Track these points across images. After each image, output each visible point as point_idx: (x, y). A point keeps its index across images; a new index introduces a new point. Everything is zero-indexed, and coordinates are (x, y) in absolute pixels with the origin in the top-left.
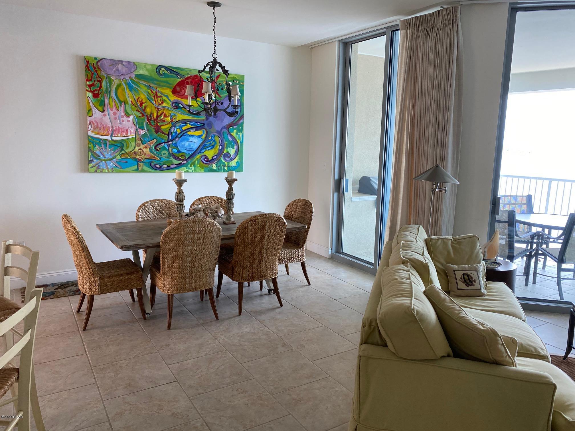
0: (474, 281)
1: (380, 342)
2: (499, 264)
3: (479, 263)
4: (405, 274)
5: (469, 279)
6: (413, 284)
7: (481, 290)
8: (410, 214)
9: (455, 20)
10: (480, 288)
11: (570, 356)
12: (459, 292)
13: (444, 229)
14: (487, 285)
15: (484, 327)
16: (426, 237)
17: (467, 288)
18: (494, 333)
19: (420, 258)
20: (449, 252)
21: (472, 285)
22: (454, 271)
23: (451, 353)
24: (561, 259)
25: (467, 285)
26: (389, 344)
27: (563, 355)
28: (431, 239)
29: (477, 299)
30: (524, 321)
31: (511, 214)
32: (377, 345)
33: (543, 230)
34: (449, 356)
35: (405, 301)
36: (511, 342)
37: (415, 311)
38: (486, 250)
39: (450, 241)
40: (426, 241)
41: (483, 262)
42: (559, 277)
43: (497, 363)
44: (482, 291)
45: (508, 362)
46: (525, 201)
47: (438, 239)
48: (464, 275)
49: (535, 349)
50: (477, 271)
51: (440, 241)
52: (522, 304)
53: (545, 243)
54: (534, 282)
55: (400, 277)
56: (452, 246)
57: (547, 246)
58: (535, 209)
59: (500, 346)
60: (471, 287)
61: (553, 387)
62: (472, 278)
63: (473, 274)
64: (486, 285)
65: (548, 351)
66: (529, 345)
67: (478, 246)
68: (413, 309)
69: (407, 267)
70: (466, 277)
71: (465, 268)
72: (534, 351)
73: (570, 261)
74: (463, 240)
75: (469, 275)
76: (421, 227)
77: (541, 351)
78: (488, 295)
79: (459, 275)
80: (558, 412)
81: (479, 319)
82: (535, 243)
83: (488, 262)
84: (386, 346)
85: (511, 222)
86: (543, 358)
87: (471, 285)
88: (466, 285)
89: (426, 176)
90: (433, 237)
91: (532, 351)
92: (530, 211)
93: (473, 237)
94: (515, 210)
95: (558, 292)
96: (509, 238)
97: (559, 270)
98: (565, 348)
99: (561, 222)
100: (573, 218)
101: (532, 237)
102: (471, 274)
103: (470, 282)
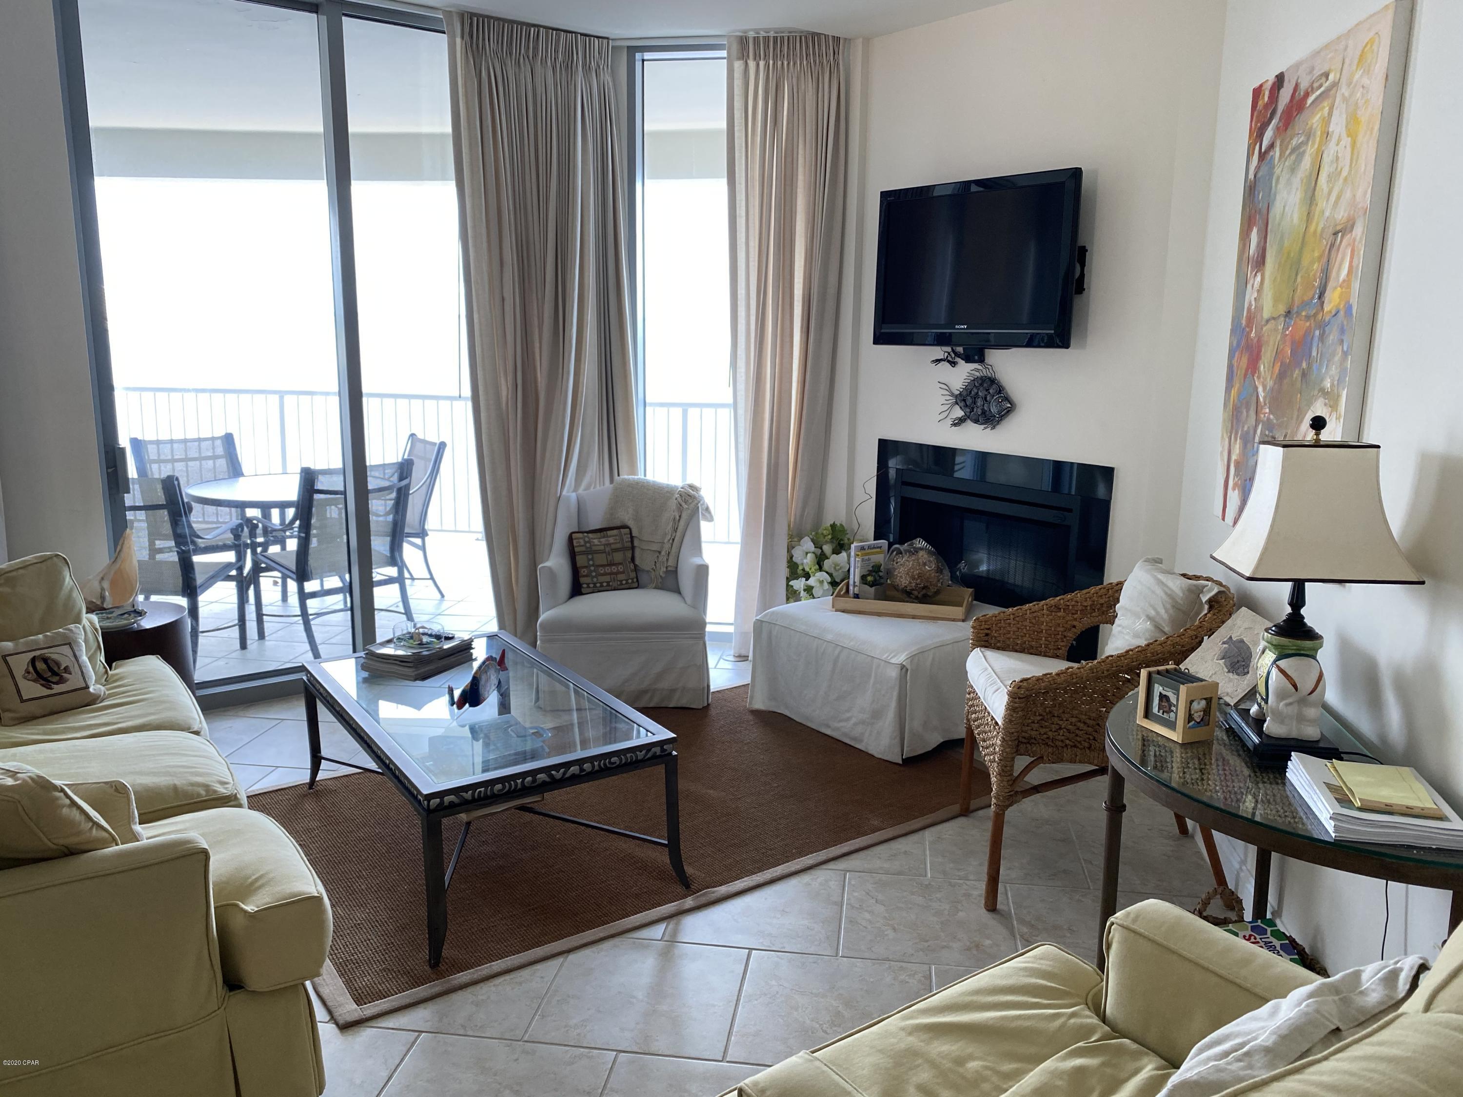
0: (67, 670)
2: (140, 614)
3: (78, 620)
5: (50, 669)
7: (87, 687)
10: (84, 685)
12: (25, 708)
14: (110, 673)
15: (16, 780)
17: (49, 692)
21: (62, 681)
22: (4, 657)
25: (47, 683)
29: (74, 714)
30: (197, 733)
31: (170, 486)
36: (111, 794)
38: (106, 585)
41: (90, 619)
42: (305, 614)
44: (91, 690)
46: (220, 451)
48: (33, 661)
49: (207, 787)
50: (70, 643)
52: (199, 699)
53: (275, 542)
54: (261, 635)
57: (284, 548)
58: (245, 469)
59: (65, 811)
60: (57, 688)
61: (202, 856)
62: (58, 664)
63: (61, 655)
64: (106, 672)
66: (192, 784)
67: (68, 579)
70: (41, 666)
71: (36, 642)
72: (203, 793)
73: (325, 572)
74: (21, 572)
75: (49, 658)
77: (224, 790)
78: (110, 696)
79: (20, 664)
80: (229, 903)
82: (247, 546)
83: (114, 615)
85: (173, 505)
86: (229, 801)
87: (57, 683)
88: (43, 685)
91: (199, 795)
92: (235, 470)
93: (50, 558)
94: (177, 474)
95: (307, 647)
96: (178, 544)
97: (303, 596)
98: (308, 763)
99: (291, 491)
100: (309, 479)
101: (236, 532)
102: (53, 654)
103: (55, 674)
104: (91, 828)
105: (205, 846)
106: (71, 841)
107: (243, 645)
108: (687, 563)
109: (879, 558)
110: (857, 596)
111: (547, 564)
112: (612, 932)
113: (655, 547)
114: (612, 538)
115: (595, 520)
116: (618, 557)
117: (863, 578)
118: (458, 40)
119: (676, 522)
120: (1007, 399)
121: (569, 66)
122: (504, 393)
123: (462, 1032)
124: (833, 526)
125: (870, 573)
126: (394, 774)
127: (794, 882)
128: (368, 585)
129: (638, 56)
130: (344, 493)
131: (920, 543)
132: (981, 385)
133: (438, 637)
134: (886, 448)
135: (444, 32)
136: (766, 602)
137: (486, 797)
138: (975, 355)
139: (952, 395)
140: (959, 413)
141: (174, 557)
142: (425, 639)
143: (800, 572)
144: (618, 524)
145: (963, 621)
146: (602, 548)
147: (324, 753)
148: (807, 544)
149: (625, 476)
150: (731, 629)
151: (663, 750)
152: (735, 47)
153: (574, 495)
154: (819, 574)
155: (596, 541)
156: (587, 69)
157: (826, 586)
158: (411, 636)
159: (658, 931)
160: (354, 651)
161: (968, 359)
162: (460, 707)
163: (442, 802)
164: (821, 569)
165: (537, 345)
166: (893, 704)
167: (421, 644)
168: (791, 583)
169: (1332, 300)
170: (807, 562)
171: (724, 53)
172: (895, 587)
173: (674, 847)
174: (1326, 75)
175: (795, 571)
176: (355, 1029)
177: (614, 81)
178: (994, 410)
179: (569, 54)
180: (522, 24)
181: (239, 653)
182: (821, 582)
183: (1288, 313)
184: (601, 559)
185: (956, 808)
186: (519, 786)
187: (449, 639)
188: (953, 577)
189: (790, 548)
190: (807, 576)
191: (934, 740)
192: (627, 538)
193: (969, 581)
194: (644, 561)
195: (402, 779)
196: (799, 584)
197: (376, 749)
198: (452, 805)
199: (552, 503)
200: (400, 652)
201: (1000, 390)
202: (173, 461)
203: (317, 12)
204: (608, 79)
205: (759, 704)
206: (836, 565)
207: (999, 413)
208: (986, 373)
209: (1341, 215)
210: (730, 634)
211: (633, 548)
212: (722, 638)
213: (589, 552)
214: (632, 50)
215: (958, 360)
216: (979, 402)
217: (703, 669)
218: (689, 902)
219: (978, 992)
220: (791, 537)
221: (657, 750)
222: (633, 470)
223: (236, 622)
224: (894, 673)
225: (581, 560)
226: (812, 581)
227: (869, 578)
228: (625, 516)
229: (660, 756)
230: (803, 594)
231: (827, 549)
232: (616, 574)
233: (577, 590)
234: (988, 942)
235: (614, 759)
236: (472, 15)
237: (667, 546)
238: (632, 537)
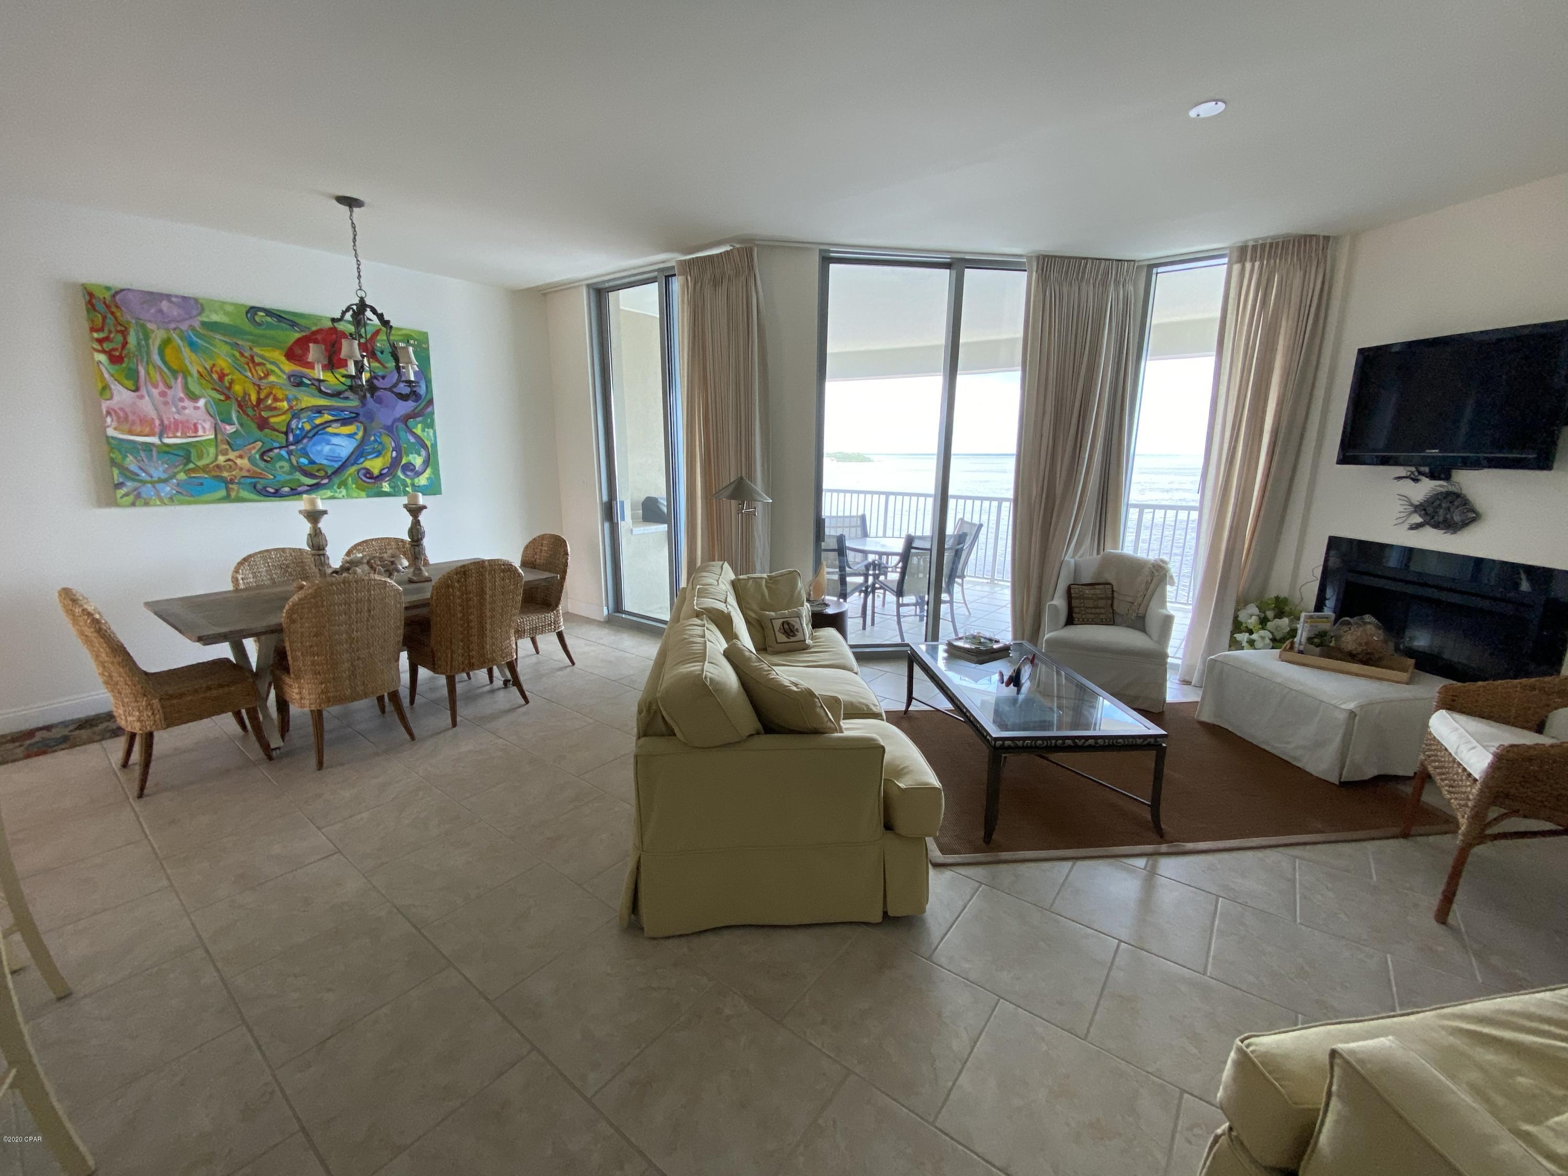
0: (797, 630)
1: (664, 729)
2: (827, 605)
3: (802, 605)
4: (698, 631)
5: (790, 628)
6: (708, 642)
7: (805, 640)
8: (713, 546)
9: (751, 268)
11: (911, 708)
12: (778, 647)
13: (758, 567)
14: (814, 634)
15: (798, 688)
16: (733, 577)
17: (789, 640)
18: (809, 694)
19: (721, 606)
20: (763, 596)
21: (794, 635)
22: (771, 620)
23: (762, 730)
24: (900, 593)
25: (788, 636)
26: (676, 730)
27: (903, 708)
28: (739, 580)
29: (798, 654)
30: (856, 673)
31: (841, 540)
32: (662, 735)
33: (880, 558)
34: (758, 733)
35: (694, 667)
36: (834, 703)
37: (708, 680)
38: (811, 588)
39: (764, 581)
40: (734, 584)
41: (807, 605)
42: (898, 615)
43: (817, 732)
44: (807, 642)
45: (830, 728)
46: (859, 523)
47: (749, 579)
48: (783, 623)
49: (867, 706)
50: (799, 616)
51: (751, 582)
52: (854, 653)
53: (883, 574)
54: (873, 624)
55: (692, 636)
56: (767, 587)
57: (886, 578)
58: (872, 531)
59: (818, 710)
60: (793, 639)
61: (882, 750)
62: (794, 626)
63: (794, 621)
64: (812, 634)
65: (883, 706)
66: (860, 703)
67: (799, 584)
68: (706, 678)
69: (702, 620)
70: (786, 626)
71: (784, 613)
73: (910, 593)
74: (781, 577)
75: (790, 623)
76: (726, 565)
77: (874, 709)
78: (815, 646)
79: (777, 624)
80: (891, 780)
81: (793, 679)
82: (871, 575)
83: (816, 604)
84: (675, 735)
85: (841, 550)
86: (878, 716)
87: (793, 636)
89: (729, 491)
90: (741, 577)
91: (864, 710)
92: (865, 534)
93: (793, 572)
94: (844, 533)
95: (898, 633)
96: (840, 571)
97: (899, 605)
98: (905, 700)
99: (898, 546)
100: (910, 541)
101: (867, 567)
102: (792, 621)
103: (792, 631)
104: (827, 721)
105: (882, 744)
106: (819, 727)
107: (864, 628)
108: (1154, 613)
109: (1326, 626)
110: (1301, 652)
111: (1054, 602)
112: (1105, 854)
113: (1130, 599)
114: (1098, 590)
115: (1087, 578)
116: (1101, 603)
117: (1310, 640)
118: (1034, 273)
119: (1148, 584)
120: (1473, 510)
121: (1105, 284)
122: (1034, 492)
123: (1007, 891)
124: (1277, 598)
125: (1316, 636)
126: (971, 722)
127: (1250, 854)
128: (938, 602)
129: (1155, 271)
130: (931, 550)
131: (1368, 618)
132: (1445, 498)
133: (991, 640)
134: (1334, 543)
135: (1025, 271)
136: (1211, 647)
137: (1031, 747)
138: (1440, 472)
139: (1412, 505)
140: (1417, 519)
141: (836, 577)
142: (982, 640)
143: (1243, 628)
144: (1102, 581)
145: (1407, 684)
146: (1091, 596)
147: (914, 695)
148: (1253, 609)
149: (1109, 550)
150: (1179, 662)
151: (1156, 741)
152: (1235, 255)
153: (1072, 561)
154: (1262, 632)
155: (1087, 591)
156: (1117, 283)
157: (1267, 641)
158: (974, 637)
159: (1141, 862)
160: (926, 641)
161: (1433, 476)
162: (1008, 685)
163: (1003, 744)
164: (1263, 628)
165: (1059, 464)
166: (1338, 739)
167: (980, 643)
168: (1235, 635)
170: (1252, 622)
171: (1226, 260)
172: (1340, 650)
173: (1155, 807)
175: (1238, 626)
176: (942, 869)
177: (1134, 290)
178: (1457, 518)
179: (1106, 274)
180: (1076, 258)
181: (861, 632)
182: (1263, 638)
184: (1090, 603)
185: (1397, 830)
186: (1053, 745)
187: (997, 642)
188: (1397, 649)
189: (1237, 610)
190: (1251, 632)
191: (1370, 772)
192: (1109, 592)
193: (1411, 653)
194: (1119, 607)
195: (976, 723)
196: (1243, 637)
197: (956, 701)
198: (1009, 747)
199: (1057, 565)
200: (967, 646)
201: (1466, 503)
202: (843, 527)
203: (950, 269)
204: (1131, 288)
205: (1206, 717)
206: (1277, 627)
207: (1462, 521)
208: (1452, 489)
210: (1177, 665)
211: (1113, 598)
212: (1175, 667)
213: (1081, 597)
214: (1151, 267)
215: (1423, 478)
216: (1441, 512)
217: (1161, 686)
218: (1164, 848)
220: (1238, 602)
221: (1152, 740)
222: (1115, 547)
223: (860, 615)
224: (1342, 717)
225: (1075, 603)
226: (1254, 636)
227: (1316, 640)
228: (1109, 577)
229: (1154, 745)
230: (1244, 644)
231: (1270, 614)
232: (1101, 613)
233: (1070, 621)
235: (1120, 740)
236: (1045, 257)
237: (1140, 599)
238: (1113, 591)
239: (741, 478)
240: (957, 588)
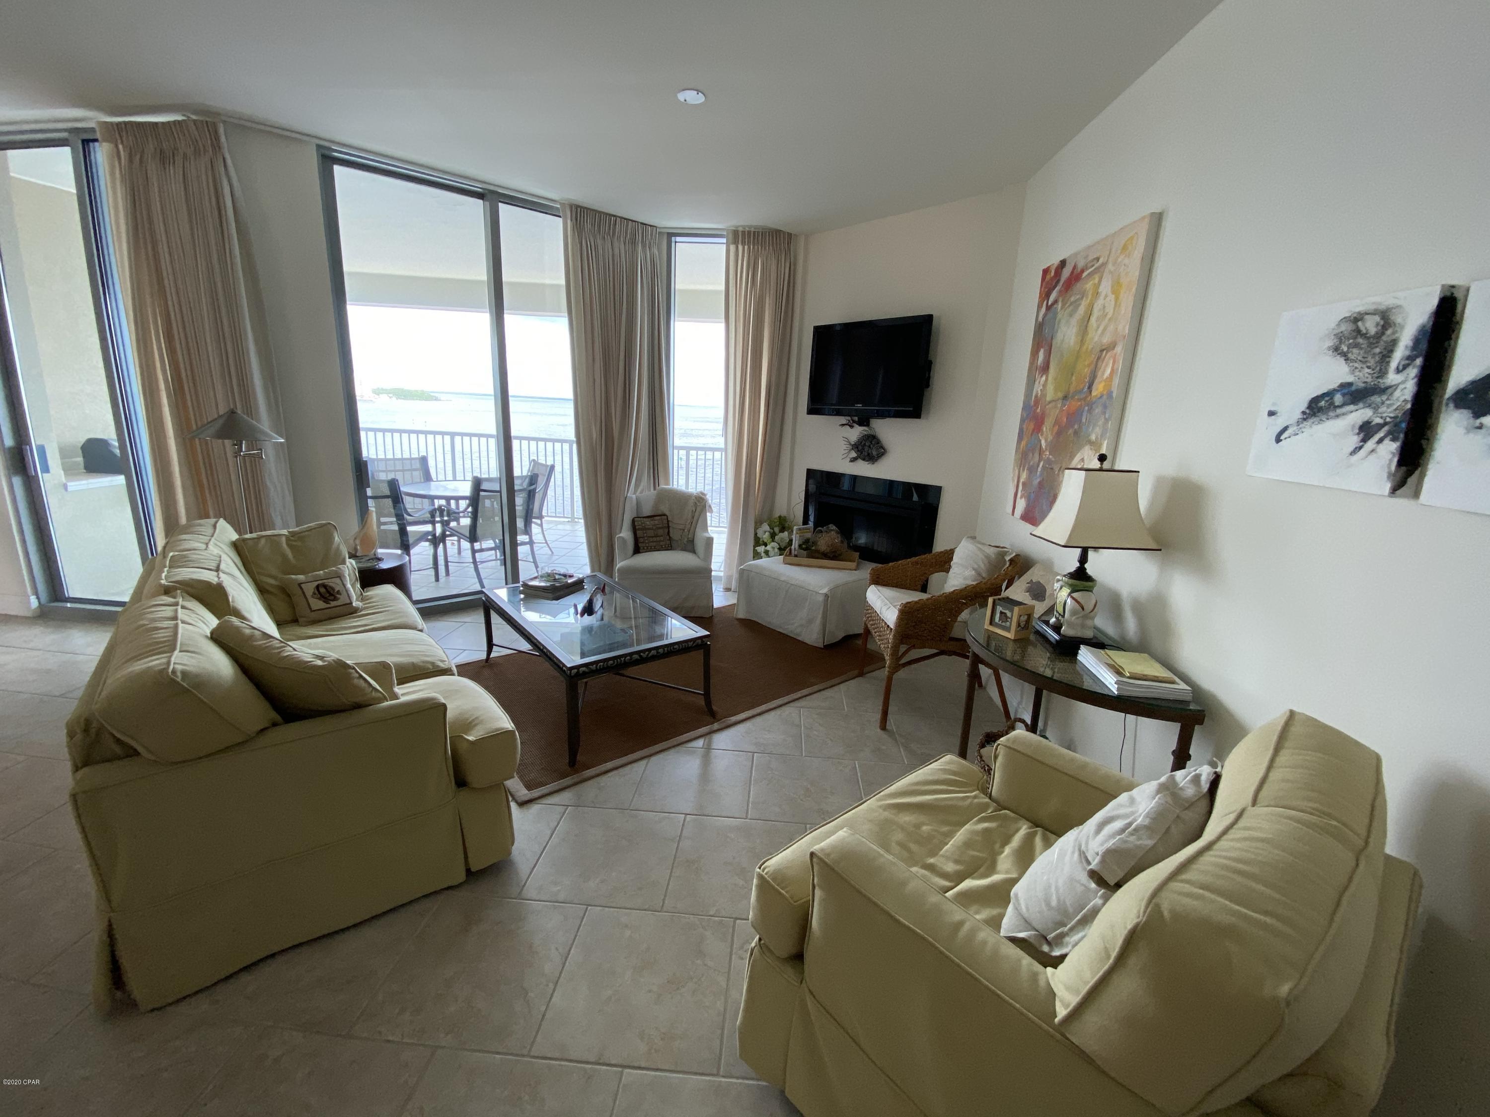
0: (338, 593)
1: (118, 750)
2: (380, 560)
3: (344, 562)
4: (168, 612)
5: (328, 592)
6: (181, 625)
7: (351, 603)
8: (204, 502)
9: (217, 146)
10: (349, 602)
11: (493, 655)
12: (314, 616)
13: (278, 521)
14: (364, 594)
15: (325, 661)
16: (235, 536)
17: (328, 606)
18: (341, 666)
19: (210, 577)
20: (284, 556)
21: (335, 599)
22: (300, 585)
23: (278, 718)
24: (473, 538)
25: (326, 600)
26: (140, 749)
27: (484, 656)
28: (244, 540)
29: (345, 620)
30: (421, 631)
31: (393, 485)
32: (119, 758)
33: (449, 503)
34: (275, 725)
35: (155, 662)
36: (380, 670)
37: (179, 674)
38: (358, 542)
39: (284, 539)
40: (236, 546)
41: (351, 563)
42: (475, 562)
43: (358, 706)
44: (354, 604)
45: (374, 699)
46: (417, 465)
47: (259, 538)
48: (318, 587)
49: (433, 664)
50: (340, 576)
51: (263, 541)
52: (419, 610)
53: (453, 520)
54: (447, 574)
55: (154, 620)
56: (288, 545)
57: (459, 524)
58: (434, 475)
59: (356, 681)
60: (333, 604)
61: (443, 708)
62: (333, 589)
63: (334, 583)
64: (362, 594)
65: (454, 660)
66: (423, 662)
67: (336, 538)
68: (174, 672)
69: (175, 597)
70: (322, 590)
71: (318, 575)
72: (431, 667)
73: (485, 538)
74: (307, 533)
75: (327, 585)
76: (222, 523)
77: (442, 665)
78: (367, 608)
79: (310, 589)
80: (459, 736)
81: (317, 652)
82: (438, 522)
83: (363, 560)
84: (136, 753)
85: (395, 496)
86: (446, 672)
87: (333, 600)
88: (324, 602)
89: (212, 430)
90: (248, 536)
91: (429, 669)
92: (428, 478)
93: (325, 525)
94: (397, 478)
95: (477, 580)
96: (398, 519)
97: (474, 552)
98: (485, 648)
99: (465, 489)
100: (477, 484)
101: (433, 514)
102: (330, 583)
103: (331, 595)
104: (372, 691)
105: (443, 701)
106: (359, 699)
107: (437, 579)
108: (700, 536)
109: (809, 535)
110: (796, 556)
111: (621, 535)
112: (674, 744)
113: (682, 527)
114: (657, 520)
115: (647, 511)
116: (660, 532)
117: (800, 546)
118: (569, 221)
119: (694, 512)
120: (882, 447)
121: (633, 242)
122: (594, 436)
123: (593, 805)
124: (780, 517)
125: (804, 543)
126: (547, 655)
127: (773, 713)
128: (514, 545)
129: (673, 239)
130: (500, 492)
131: (832, 527)
132: (868, 439)
133: (565, 576)
134: (810, 473)
135: (560, 217)
136: (742, 559)
137: (604, 668)
138: (864, 421)
139: (850, 444)
140: (854, 454)
141: (395, 527)
142: (557, 577)
143: (761, 542)
144: (660, 513)
145: (855, 570)
146: (651, 527)
147: (495, 641)
148: (766, 527)
149: (663, 486)
150: (722, 574)
151: (703, 641)
152: (731, 236)
153: (634, 496)
154: (773, 544)
155: (648, 522)
156: (644, 246)
157: (776, 550)
158: (549, 575)
159: (700, 743)
160: (506, 584)
161: (860, 424)
162: (582, 615)
163: (578, 672)
164: (773, 541)
165: (613, 408)
166: (820, 616)
167: (555, 579)
168: (757, 548)
169: (1099, 388)
170: (766, 537)
171: (724, 240)
172: (817, 551)
173: (707, 695)
174: (1098, 259)
175: (758, 542)
176: (529, 805)
177: (659, 254)
178: (874, 453)
179: (634, 235)
180: (607, 214)
181: (435, 584)
182: (773, 548)
183: (1065, 398)
184: (651, 533)
185: (856, 672)
186: (623, 662)
187: (571, 576)
188: (849, 547)
189: (756, 529)
190: (766, 545)
191: (840, 635)
192: (665, 522)
193: (856, 548)
194: (675, 535)
195: (552, 657)
196: (761, 549)
197: (533, 640)
198: (584, 673)
199: (622, 499)
200: (543, 584)
201: (878, 442)
202: (395, 471)
203: (483, 199)
204: (656, 252)
205: (741, 616)
206: (782, 538)
207: (878, 455)
208: (870, 432)
209: (1106, 340)
210: (721, 577)
211: (668, 527)
212: (719, 578)
213: (644, 529)
214: (670, 235)
215: (855, 425)
216: (866, 449)
217: (710, 596)
218: (716, 726)
219: (918, 783)
220: (756, 523)
221: (699, 641)
222: (668, 484)
223: (431, 566)
224: (821, 599)
225: (639, 533)
226: (768, 548)
227: (804, 546)
228: (664, 509)
229: (701, 645)
230: (763, 554)
231: (777, 530)
232: (660, 541)
233: (637, 550)
234: (884, 747)
235: (676, 646)
236: (577, 206)
237: (688, 526)
238: (668, 521)
239: (233, 412)
240: (535, 529)
